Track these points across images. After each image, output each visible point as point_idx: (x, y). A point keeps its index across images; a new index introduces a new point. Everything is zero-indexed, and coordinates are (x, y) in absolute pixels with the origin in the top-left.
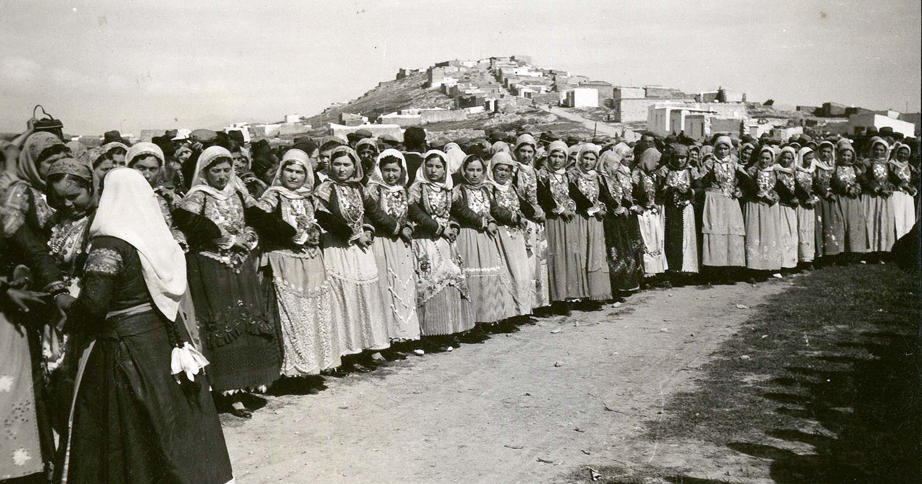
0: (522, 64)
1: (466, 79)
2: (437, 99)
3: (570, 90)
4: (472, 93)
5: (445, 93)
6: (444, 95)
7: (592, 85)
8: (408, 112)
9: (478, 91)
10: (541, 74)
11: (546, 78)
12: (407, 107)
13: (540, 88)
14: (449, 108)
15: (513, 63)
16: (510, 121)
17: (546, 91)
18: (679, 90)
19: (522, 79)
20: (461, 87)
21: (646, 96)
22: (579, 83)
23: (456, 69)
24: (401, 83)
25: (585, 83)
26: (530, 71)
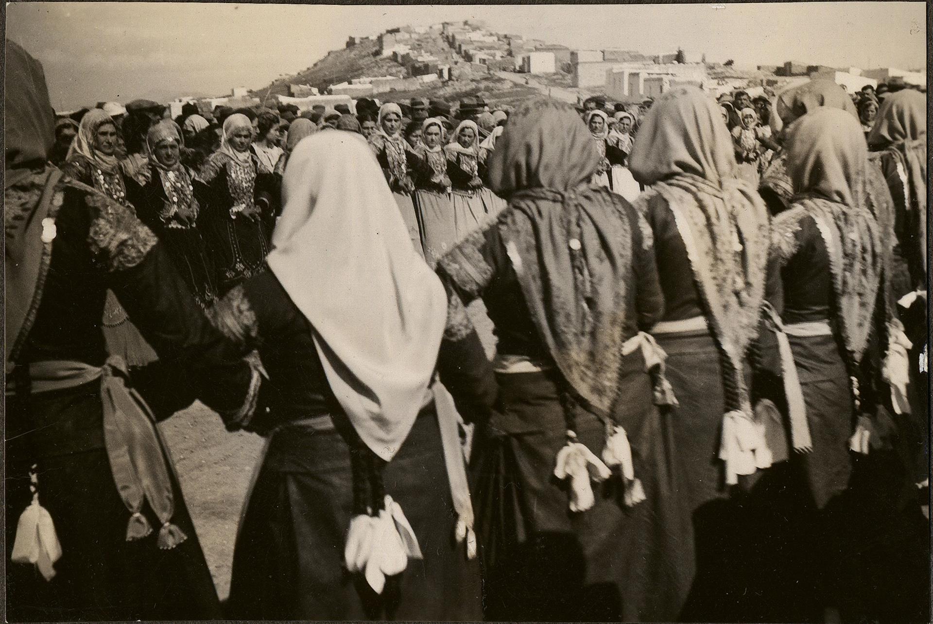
0: (475, 28)
1: (418, 46)
2: (389, 67)
3: (525, 55)
4: (425, 60)
5: (396, 61)
6: (396, 64)
7: (549, 49)
8: (360, 82)
9: (432, 58)
10: (495, 38)
11: (500, 42)
12: (358, 76)
13: (495, 54)
14: (401, 77)
15: (467, 27)
16: (464, 89)
17: (502, 57)
18: (638, 52)
19: (476, 44)
20: (413, 54)
21: (604, 59)
22: (535, 48)
23: (407, 36)
24: (350, 52)
25: (541, 47)
26: (484, 36)
